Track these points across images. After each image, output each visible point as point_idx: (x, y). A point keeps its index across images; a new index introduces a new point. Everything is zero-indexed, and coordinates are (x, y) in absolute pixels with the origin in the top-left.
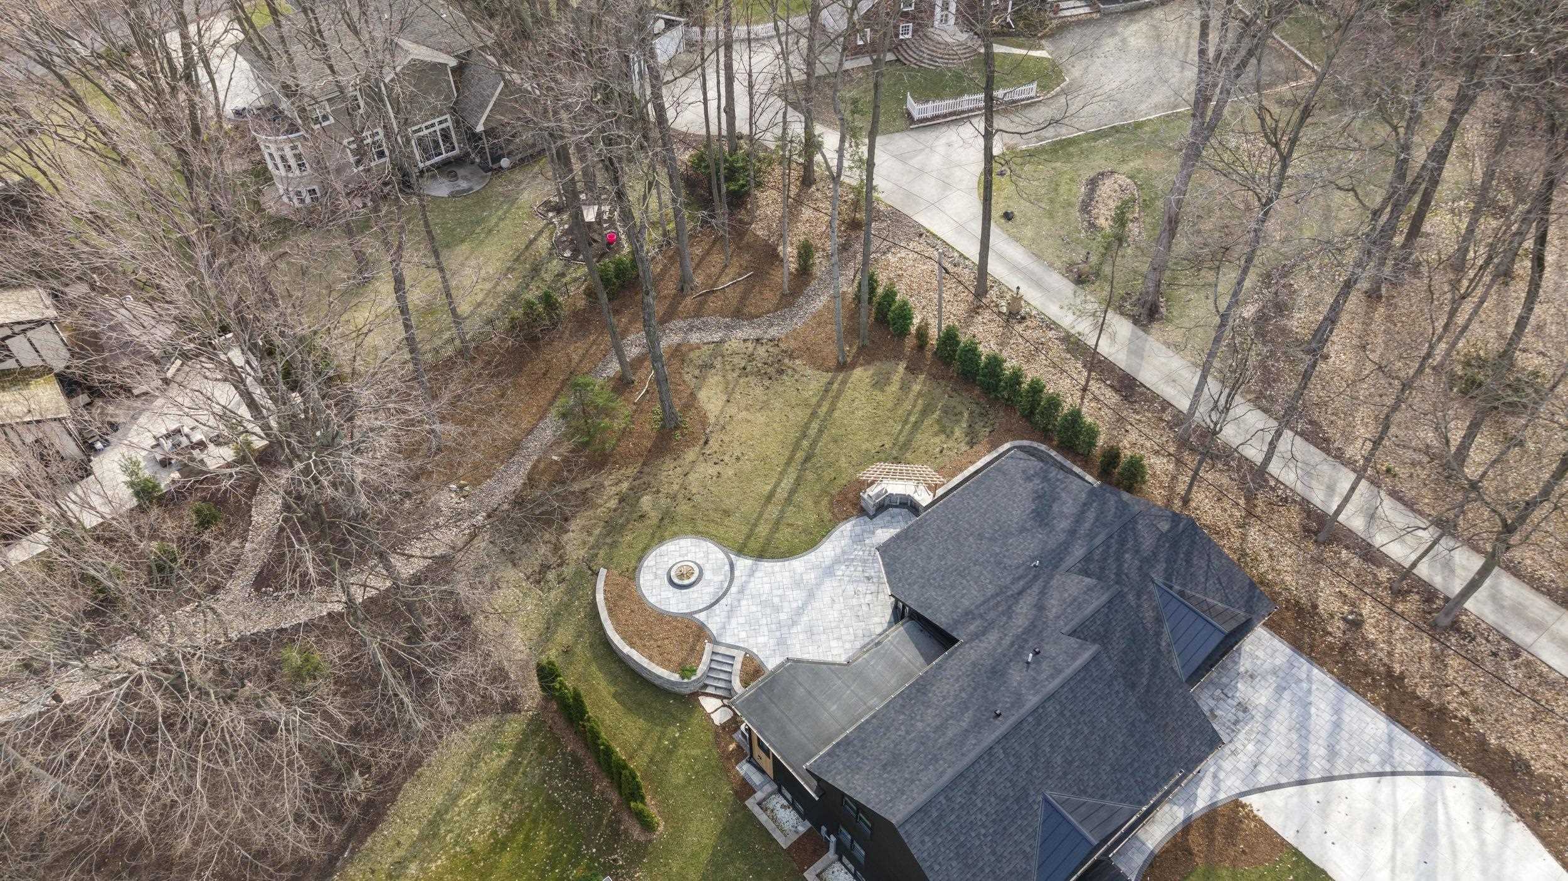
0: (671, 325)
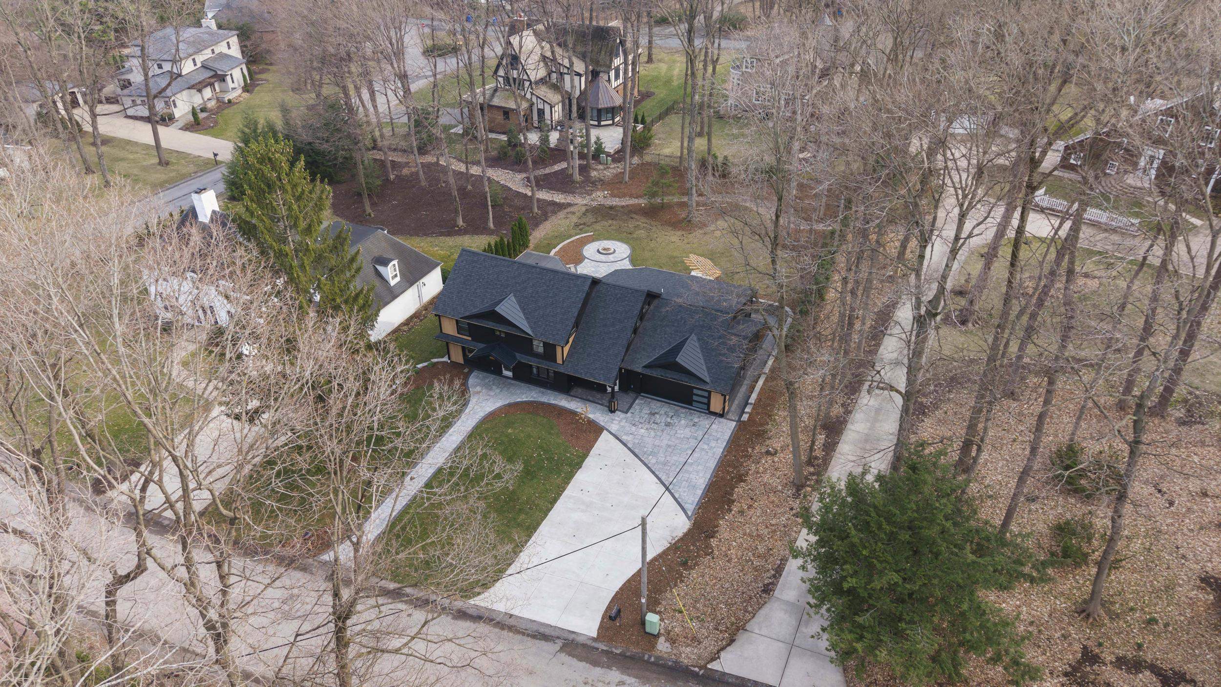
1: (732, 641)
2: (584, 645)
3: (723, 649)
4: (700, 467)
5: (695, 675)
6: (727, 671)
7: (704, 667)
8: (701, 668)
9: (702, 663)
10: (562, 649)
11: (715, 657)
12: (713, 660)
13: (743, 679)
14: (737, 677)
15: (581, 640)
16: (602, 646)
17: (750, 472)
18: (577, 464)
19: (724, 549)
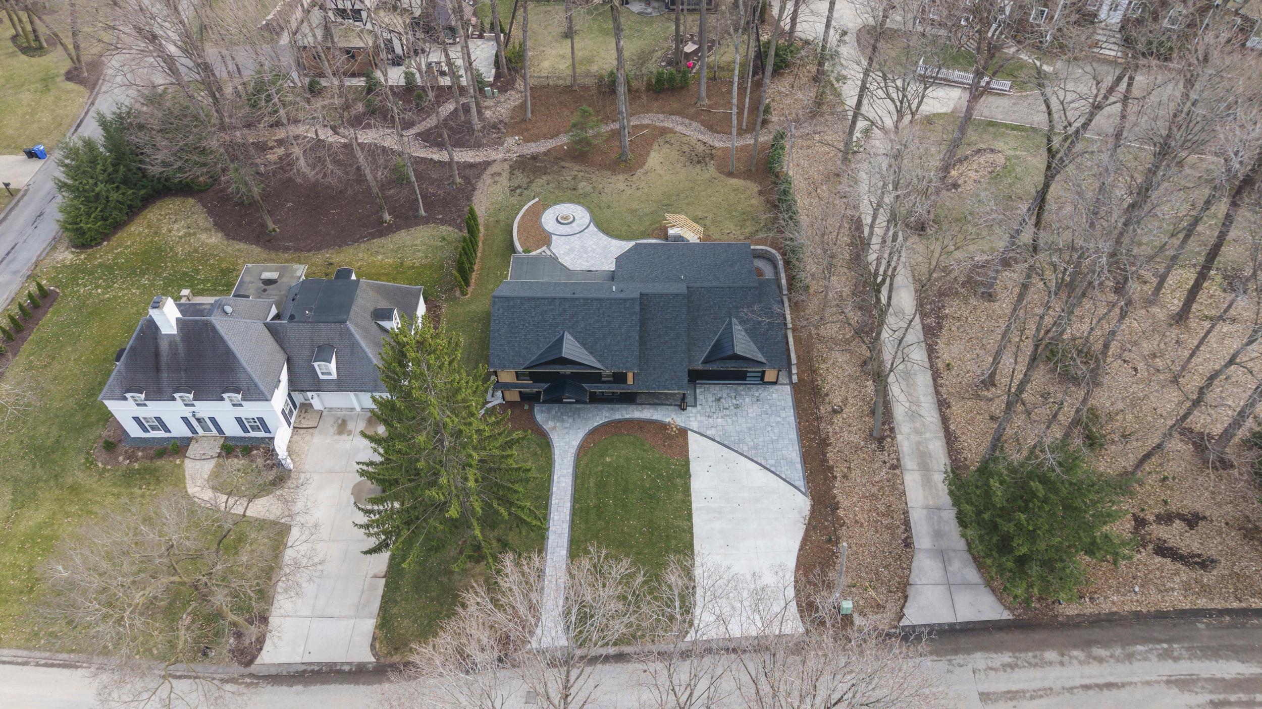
0: (673, 117)
1: (906, 598)
2: (800, 642)
3: (903, 606)
4: (786, 442)
5: (895, 635)
6: (915, 623)
7: (900, 627)
8: (896, 628)
9: (895, 623)
11: (901, 616)
12: (901, 618)
13: (929, 625)
14: (925, 626)
15: (797, 639)
17: (830, 435)
18: (685, 474)
19: (851, 516)
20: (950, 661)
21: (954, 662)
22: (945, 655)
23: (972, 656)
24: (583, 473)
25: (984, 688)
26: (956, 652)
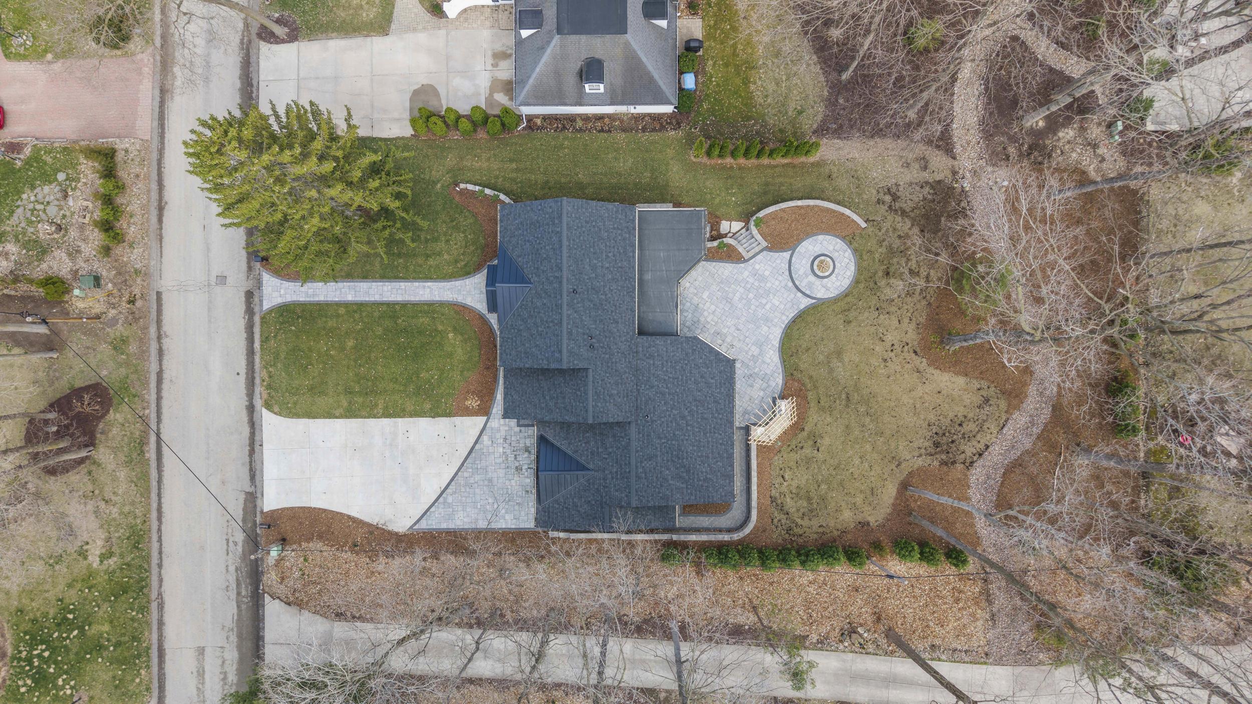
1: (289, 604)
2: (255, 506)
3: (281, 600)
4: (474, 516)
5: (257, 588)
6: (266, 607)
7: (264, 594)
8: (263, 590)
9: (267, 589)
10: (247, 493)
11: (274, 597)
12: (272, 596)
13: (264, 619)
14: (263, 615)
15: (259, 502)
16: (258, 519)
17: (477, 562)
18: (435, 413)
19: (379, 569)
20: (232, 629)
21: (231, 633)
22: (238, 627)
23: (235, 649)
24: (434, 312)
25: (208, 652)
26: (240, 636)
